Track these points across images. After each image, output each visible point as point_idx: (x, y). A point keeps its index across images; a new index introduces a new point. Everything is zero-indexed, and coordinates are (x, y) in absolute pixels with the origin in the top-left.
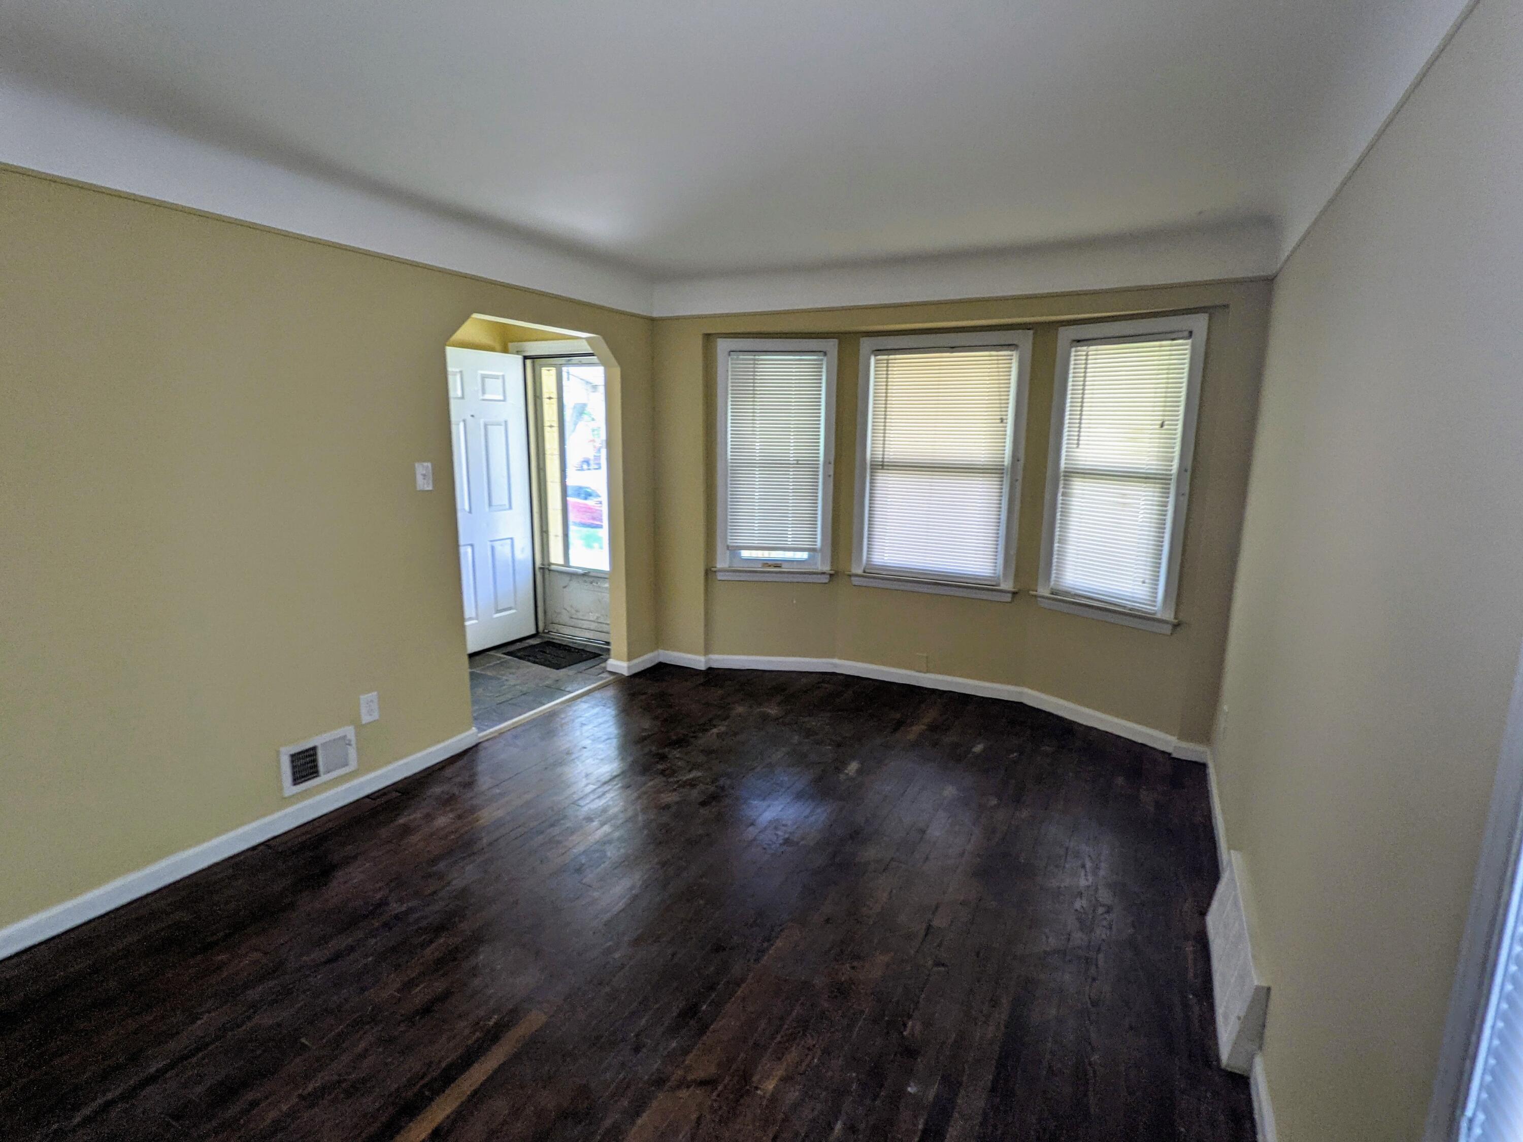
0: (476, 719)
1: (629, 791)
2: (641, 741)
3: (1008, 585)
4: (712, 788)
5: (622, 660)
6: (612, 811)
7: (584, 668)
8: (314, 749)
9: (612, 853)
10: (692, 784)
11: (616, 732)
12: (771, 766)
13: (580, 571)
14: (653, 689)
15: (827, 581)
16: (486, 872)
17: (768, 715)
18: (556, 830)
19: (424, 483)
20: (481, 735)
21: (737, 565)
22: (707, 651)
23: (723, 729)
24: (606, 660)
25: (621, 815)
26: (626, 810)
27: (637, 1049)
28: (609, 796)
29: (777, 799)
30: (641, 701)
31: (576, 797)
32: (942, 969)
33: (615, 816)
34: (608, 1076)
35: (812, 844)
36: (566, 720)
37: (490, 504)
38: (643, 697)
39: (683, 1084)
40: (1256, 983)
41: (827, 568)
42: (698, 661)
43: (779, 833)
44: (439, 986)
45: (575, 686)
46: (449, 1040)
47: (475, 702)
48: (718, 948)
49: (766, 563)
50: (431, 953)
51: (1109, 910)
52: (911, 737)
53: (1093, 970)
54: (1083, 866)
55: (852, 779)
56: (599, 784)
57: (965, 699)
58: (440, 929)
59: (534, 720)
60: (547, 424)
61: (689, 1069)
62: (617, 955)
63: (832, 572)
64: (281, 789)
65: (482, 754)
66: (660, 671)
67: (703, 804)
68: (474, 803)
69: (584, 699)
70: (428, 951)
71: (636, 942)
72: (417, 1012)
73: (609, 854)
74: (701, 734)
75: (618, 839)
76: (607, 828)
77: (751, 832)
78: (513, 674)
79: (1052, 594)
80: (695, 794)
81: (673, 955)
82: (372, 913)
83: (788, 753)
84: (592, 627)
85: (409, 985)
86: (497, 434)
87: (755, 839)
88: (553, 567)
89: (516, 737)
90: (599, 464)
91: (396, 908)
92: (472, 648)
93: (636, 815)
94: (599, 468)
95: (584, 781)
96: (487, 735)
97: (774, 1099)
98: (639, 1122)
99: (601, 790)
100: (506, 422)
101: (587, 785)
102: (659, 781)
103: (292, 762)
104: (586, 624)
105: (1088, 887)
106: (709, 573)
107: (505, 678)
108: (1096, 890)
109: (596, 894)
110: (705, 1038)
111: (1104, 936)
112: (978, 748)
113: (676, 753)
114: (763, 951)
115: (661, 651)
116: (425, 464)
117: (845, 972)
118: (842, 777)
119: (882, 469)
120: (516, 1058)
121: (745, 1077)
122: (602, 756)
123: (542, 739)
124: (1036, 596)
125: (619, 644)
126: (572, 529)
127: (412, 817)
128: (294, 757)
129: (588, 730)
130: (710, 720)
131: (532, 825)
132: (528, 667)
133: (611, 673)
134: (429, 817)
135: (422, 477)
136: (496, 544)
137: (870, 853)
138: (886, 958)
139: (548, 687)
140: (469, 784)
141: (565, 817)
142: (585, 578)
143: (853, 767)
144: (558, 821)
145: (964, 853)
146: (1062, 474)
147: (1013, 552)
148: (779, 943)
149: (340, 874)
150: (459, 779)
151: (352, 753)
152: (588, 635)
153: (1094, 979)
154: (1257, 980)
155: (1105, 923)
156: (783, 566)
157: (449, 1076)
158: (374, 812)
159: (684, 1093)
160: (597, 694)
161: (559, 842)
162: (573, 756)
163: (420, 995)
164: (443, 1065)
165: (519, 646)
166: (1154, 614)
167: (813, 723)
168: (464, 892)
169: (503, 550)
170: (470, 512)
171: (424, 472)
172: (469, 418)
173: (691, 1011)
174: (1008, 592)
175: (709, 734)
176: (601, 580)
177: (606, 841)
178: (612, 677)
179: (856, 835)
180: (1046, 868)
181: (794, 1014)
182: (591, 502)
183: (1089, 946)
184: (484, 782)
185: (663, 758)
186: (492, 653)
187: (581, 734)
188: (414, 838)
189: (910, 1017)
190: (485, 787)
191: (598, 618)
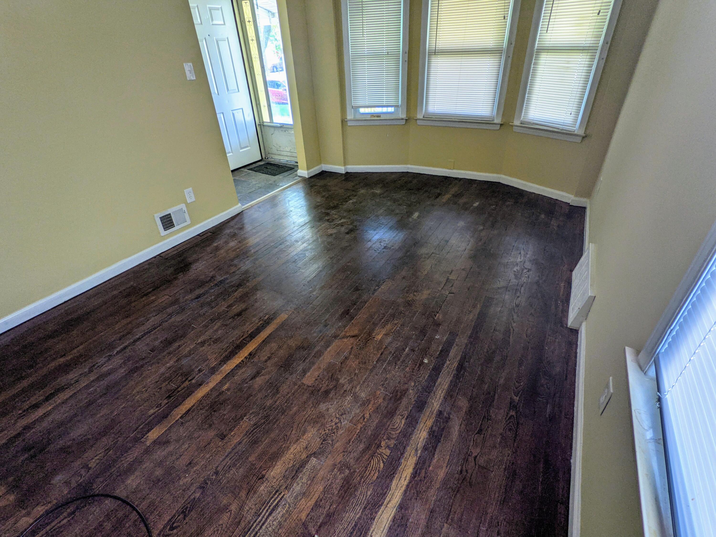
0: (240, 200)
1: (313, 229)
2: (316, 207)
3: (498, 120)
4: (351, 227)
5: (304, 170)
6: (307, 237)
7: (287, 175)
8: (170, 214)
9: (309, 254)
10: (342, 225)
11: (305, 204)
12: (377, 216)
13: (279, 125)
14: (321, 183)
15: (404, 123)
16: (254, 263)
17: (376, 193)
18: (282, 246)
19: (191, 76)
20: (243, 207)
21: (358, 117)
22: (345, 164)
23: (355, 200)
24: (297, 171)
25: (311, 239)
26: (313, 237)
27: (326, 326)
28: (304, 231)
29: (381, 230)
30: (315, 189)
31: (290, 232)
32: (452, 295)
33: (308, 240)
34: (315, 334)
35: (397, 248)
36: (281, 199)
37: (228, 90)
38: (316, 187)
39: (345, 337)
40: (590, 295)
41: (404, 116)
42: (340, 169)
43: (382, 244)
44: (242, 306)
45: (284, 183)
46: (249, 325)
47: (238, 193)
48: (357, 289)
49: (372, 115)
50: (237, 294)
51: (529, 270)
52: (444, 201)
53: (518, 294)
54: (520, 253)
55: (415, 220)
56: (300, 226)
57: (471, 182)
58: (239, 285)
59: (266, 199)
60: (250, 39)
61: (346, 332)
62: (314, 293)
63: (407, 118)
64: (159, 233)
65: (245, 215)
66: (323, 174)
67: (347, 233)
68: (245, 236)
69: (289, 189)
70: (236, 294)
71: (322, 288)
72: (235, 315)
73: (307, 255)
74: (344, 203)
75: (311, 249)
76: (305, 245)
77: (369, 244)
78: (254, 179)
79: (521, 123)
80: (343, 229)
81: (338, 292)
82: (210, 280)
83: (385, 210)
84: (288, 155)
85: (230, 306)
86: (224, 45)
87: (371, 247)
88: (265, 124)
89: (259, 207)
90: (282, 68)
91: (219, 278)
92: (232, 168)
93: (317, 239)
94: (282, 70)
95: (293, 225)
96: (246, 207)
97: (381, 341)
98: (328, 349)
99: (301, 229)
100: (228, 38)
101: (294, 227)
102: (327, 223)
103: (161, 221)
104: (285, 154)
105: (521, 262)
106: (344, 122)
107: (250, 181)
108: (525, 262)
109: (303, 271)
110: (353, 321)
111: (525, 281)
112: (476, 204)
113: (333, 212)
114: (375, 290)
115: (323, 165)
116: (189, 64)
117: (411, 297)
118: (410, 220)
119: (435, 54)
120: (277, 330)
121: (370, 334)
122: (300, 215)
123: (272, 208)
124: (512, 126)
125: (302, 161)
126: (272, 105)
127: (219, 243)
128: (162, 219)
129: (292, 203)
130: (349, 197)
131: (272, 244)
132: (260, 175)
133: (299, 176)
134: (227, 243)
135: (189, 72)
136: (234, 112)
137: (423, 251)
138: (428, 292)
139: (271, 184)
140: (241, 228)
141: (286, 241)
142: (282, 129)
143: (416, 215)
144: (283, 242)
145: (465, 250)
146: (535, 51)
147: (503, 101)
148: (382, 287)
149: (194, 267)
150: (236, 227)
151: (187, 216)
152: (287, 159)
153: (518, 297)
154: (590, 293)
155: (526, 275)
156: (381, 116)
157: (252, 336)
158: (203, 241)
159: (345, 340)
160: (295, 187)
161: (285, 251)
162: (287, 215)
163: (236, 309)
164: (249, 333)
165: (254, 165)
166: (574, 132)
167: (397, 196)
168: (247, 272)
169: (239, 116)
170: (218, 94)
171: (190, 69)
172: (207, 37)
173: (347, 312)
174: (499, 124)
175: (348, 203)
176: (290, 129)
177: (305, 250)
178: (300, 179)
179: (416, 243)
180: (502, 254)
181: (389, 312)
182: (280, 90)
183: (518, 285)
184: (248, 227)
185: (328, 214)
186: (242, 169)
187: (289, 205)
188: (222, 251)
189: (438, 313)
190: (249, 229)
191: (291, 150)
